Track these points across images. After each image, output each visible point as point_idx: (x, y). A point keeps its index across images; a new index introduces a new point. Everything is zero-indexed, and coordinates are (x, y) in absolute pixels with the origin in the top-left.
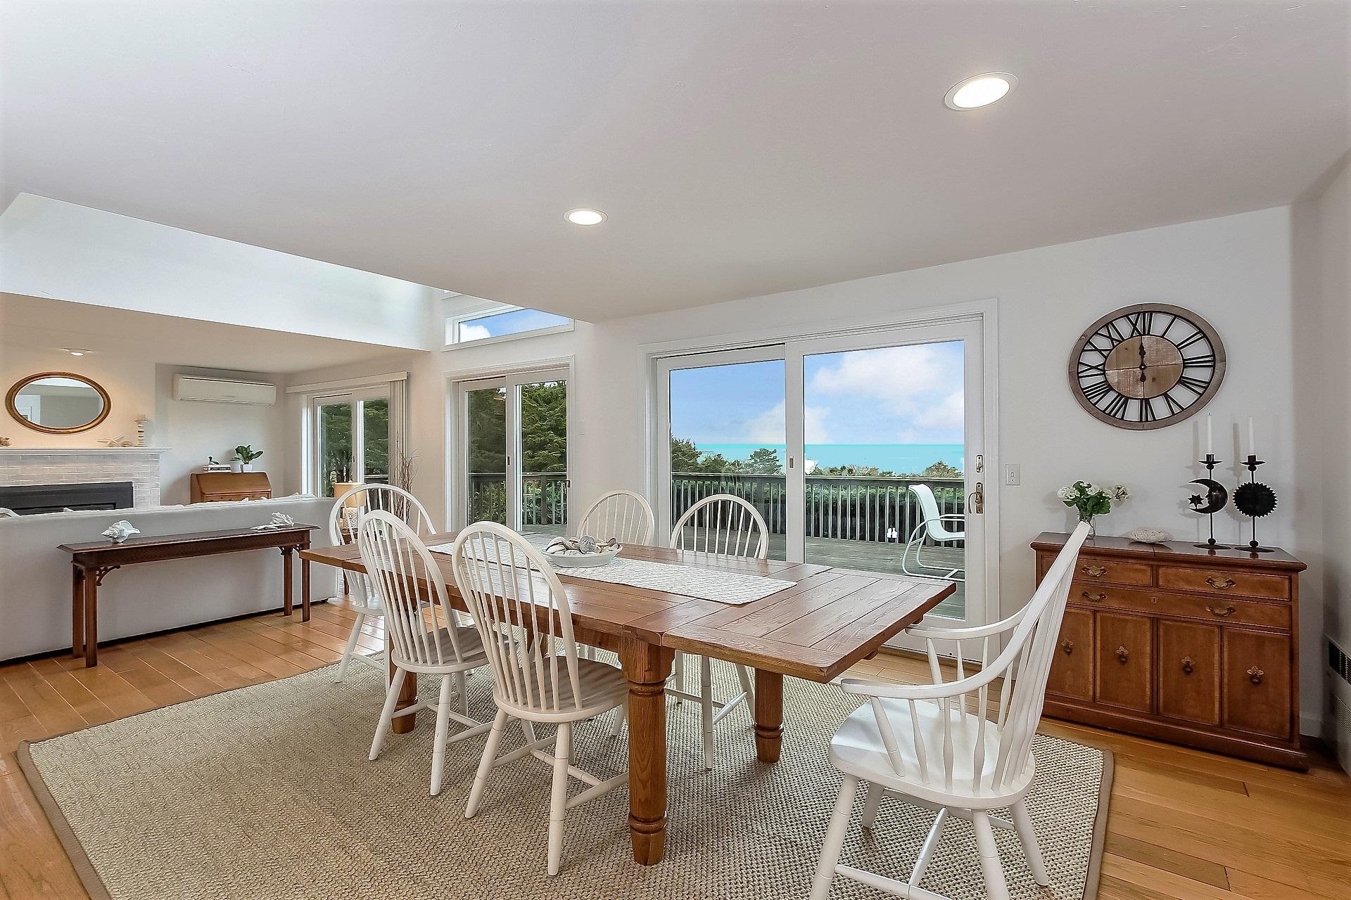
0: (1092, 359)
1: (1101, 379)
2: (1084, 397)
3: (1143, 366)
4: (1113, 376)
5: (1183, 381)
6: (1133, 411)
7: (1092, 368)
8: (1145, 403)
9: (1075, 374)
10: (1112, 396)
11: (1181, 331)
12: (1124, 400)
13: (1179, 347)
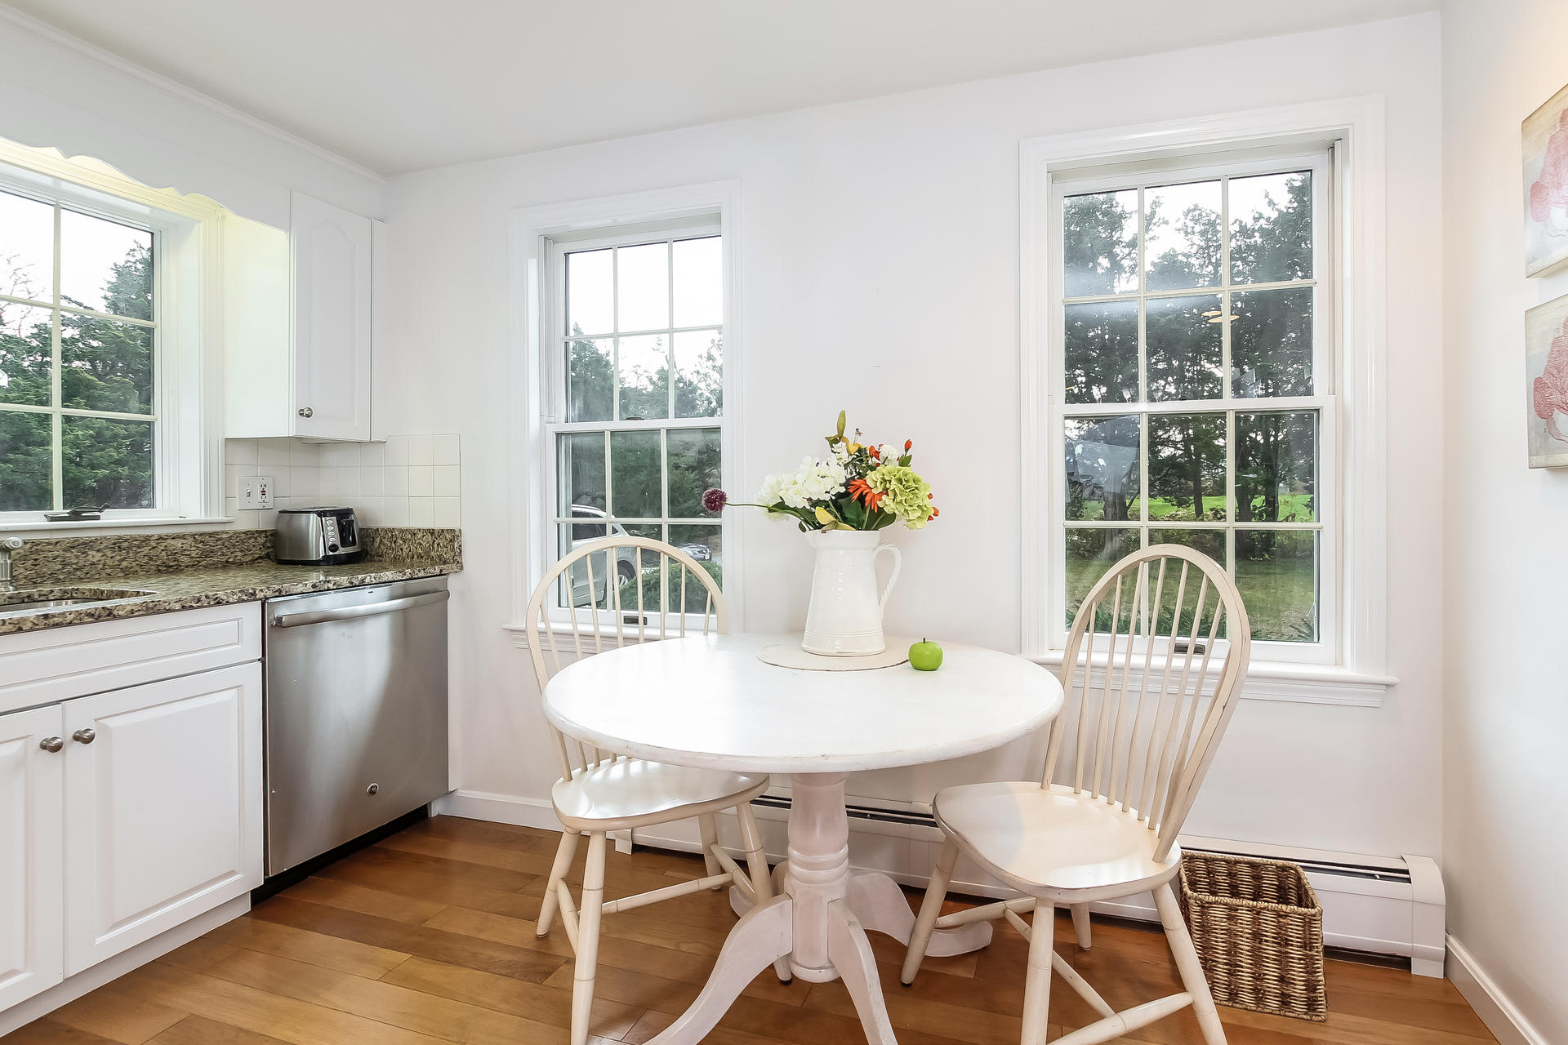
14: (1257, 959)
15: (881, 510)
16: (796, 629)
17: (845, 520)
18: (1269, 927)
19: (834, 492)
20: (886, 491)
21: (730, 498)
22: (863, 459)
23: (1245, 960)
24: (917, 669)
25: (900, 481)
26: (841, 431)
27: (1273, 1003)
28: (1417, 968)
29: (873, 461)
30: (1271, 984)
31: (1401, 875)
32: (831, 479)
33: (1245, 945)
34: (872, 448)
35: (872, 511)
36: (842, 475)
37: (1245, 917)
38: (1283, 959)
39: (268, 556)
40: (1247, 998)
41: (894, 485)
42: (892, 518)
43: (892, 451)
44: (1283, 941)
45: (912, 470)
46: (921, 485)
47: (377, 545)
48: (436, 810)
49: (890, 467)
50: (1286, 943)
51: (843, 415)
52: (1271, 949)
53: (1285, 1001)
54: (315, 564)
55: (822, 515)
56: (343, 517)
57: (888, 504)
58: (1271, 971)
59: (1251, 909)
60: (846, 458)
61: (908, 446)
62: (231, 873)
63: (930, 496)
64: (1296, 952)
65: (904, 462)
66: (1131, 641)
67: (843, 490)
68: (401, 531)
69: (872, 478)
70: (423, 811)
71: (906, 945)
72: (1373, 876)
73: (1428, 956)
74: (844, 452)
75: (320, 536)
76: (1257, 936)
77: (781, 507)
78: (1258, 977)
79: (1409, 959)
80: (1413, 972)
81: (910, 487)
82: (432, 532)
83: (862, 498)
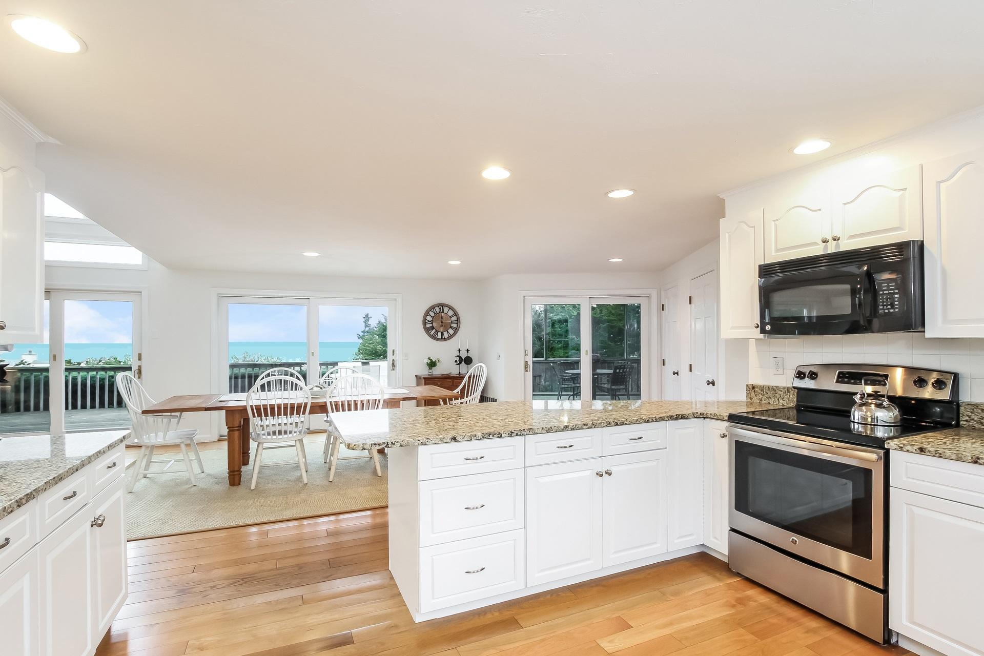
0: (429, 318)
1: (431, 325)
2: (427, 330)
3: (442, 322)
4: (435, 325)
5: (451, 327)
6: (439, 336)
7: (429, 321)
8: (442, 333)
9: (425, 323)
10: (434, 330)
11: (451, 313)
12: (437, 332)
13: (451, 317)
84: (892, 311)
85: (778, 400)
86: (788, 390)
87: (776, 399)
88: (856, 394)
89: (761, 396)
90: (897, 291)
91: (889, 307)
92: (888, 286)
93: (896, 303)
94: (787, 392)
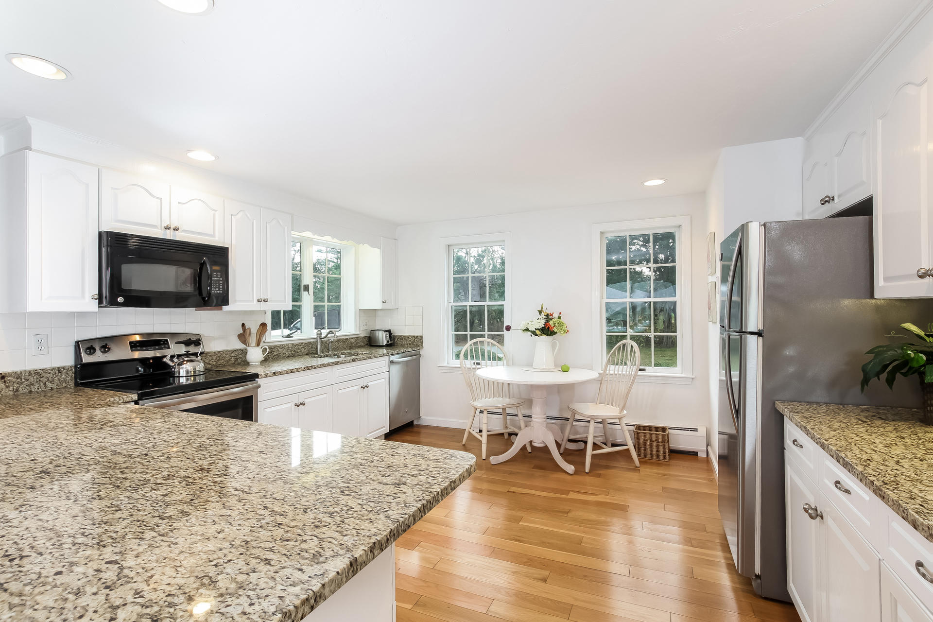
14: (651, 446)
15: (553, 331)
16: (530, 365)
17: (544, 334)
18: (654, 437)
19: (541, 327)
20: (555, 326)
21: (512, 328)
22: (548, 317)
23: (648, 447)
24: (563, 371)
25: (558, 323)
26: (542, 308)
27: (655, 457)
28: (700, 455)
29: (550, 317)
30: (655, 453)
31: (695, 430)
32: (541, 324)
33: (648, 443)
34: (550, 313)
35: (551, 331)
36: (543, 322)
37: (648, 436)
38: (658, 446)
39: (367, 344)
40: (649, 456)
41: (557, 324)
42: (556, 333)
43: (556, 315)
44: (658, 441)
45: (562, 320)
46: (564, 324)
47: (396, 341)
48: (415, 423)
49: (556, 320)
50: (658, 442)
51: (543, 304)
52: (654, 444)
53: (658, 456)
54: (382, 346)
55: (538, 332)
56: (389, 332)
57: (555, 330)
58: (655, 449)
59: (650, 433)
60: (544, 317)
61: (560, 313)
62: (384, 427)
63: (566, 327)
64: (661, 444)
65: (559, 318)
66: (619, 367)
67: (544, 326)
68: (404, 336)
69: (551, 322)
70: (412, 422)
71: (561, 443)
72: (688, 430)
73: (702, 451)
74: (543, 316)
75: (383, 338)
76: (651, 440)
77: (527, 330)
78: (652, 451)
79: (697, 453)
80: (699, 456)
81: (561, 325)
82: (414, 337)
83: (548, 328)
84: (218, 292)
85: (45, 384)
86: (59, 370)
87: (42, 384)
88: (165, 356)
89: (16, 385)
90: (221, 279)
91: (217, 289)
92: (217, 275)
93: (221, 287)
94: (57, 372)
